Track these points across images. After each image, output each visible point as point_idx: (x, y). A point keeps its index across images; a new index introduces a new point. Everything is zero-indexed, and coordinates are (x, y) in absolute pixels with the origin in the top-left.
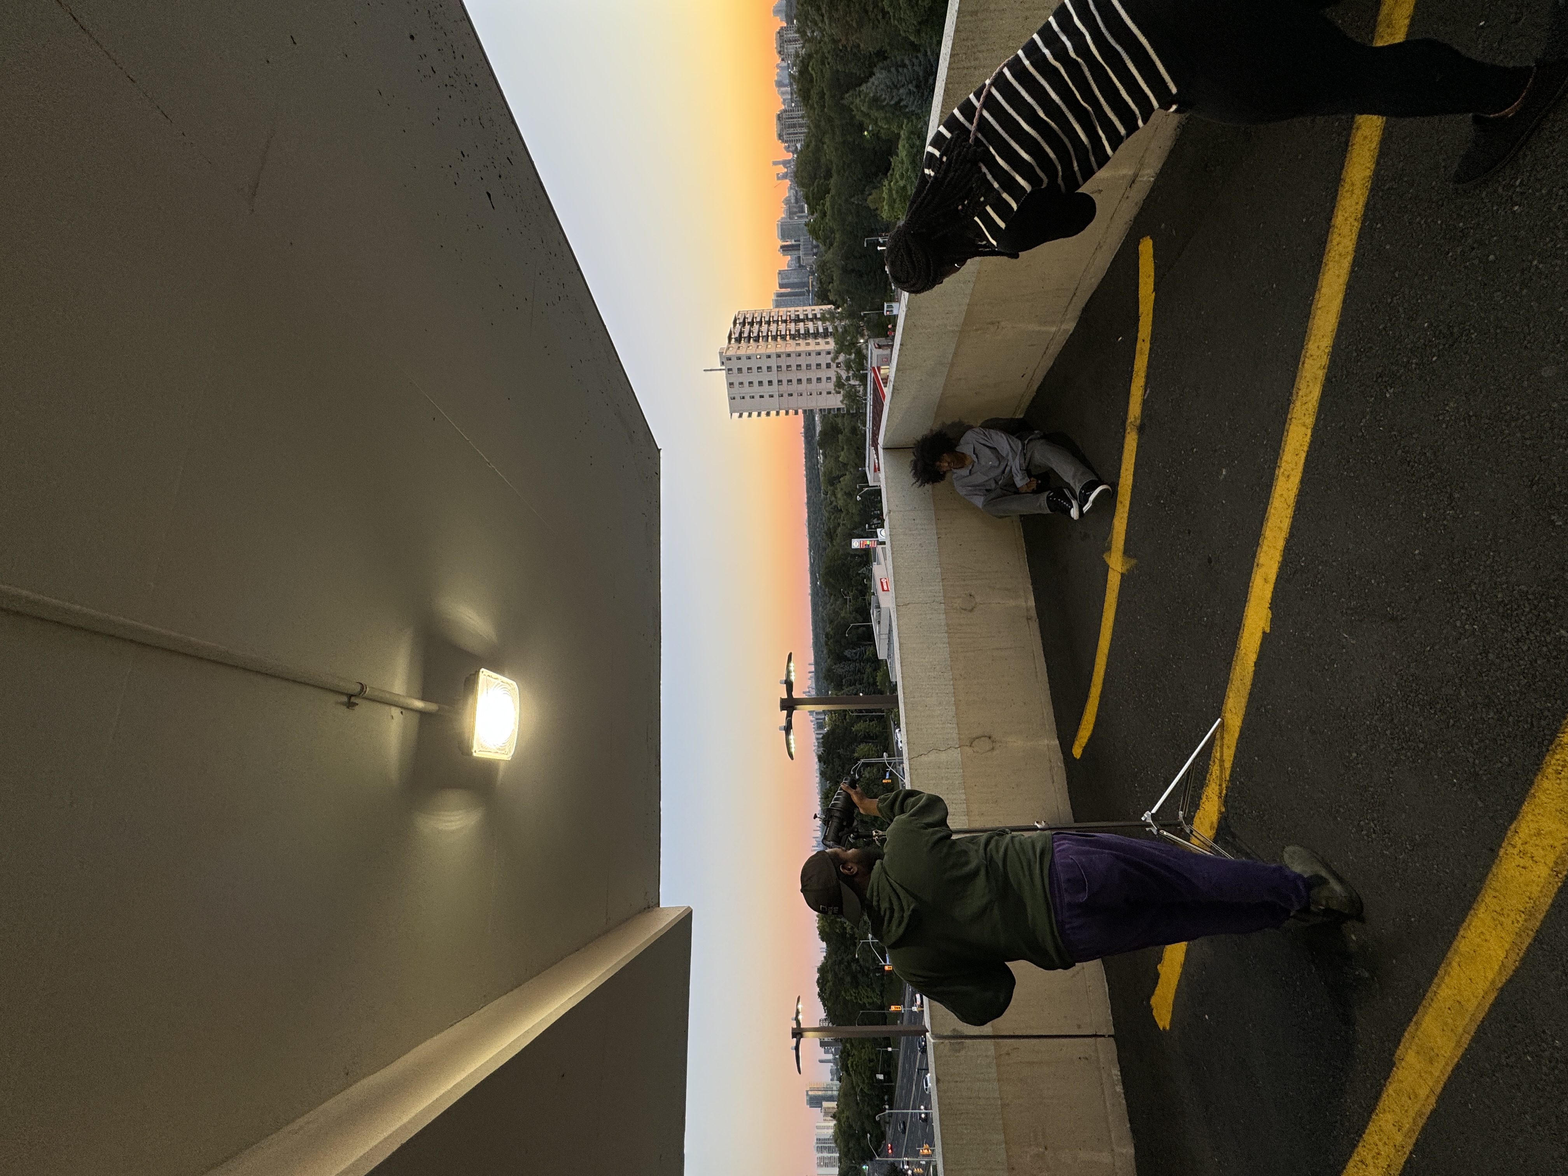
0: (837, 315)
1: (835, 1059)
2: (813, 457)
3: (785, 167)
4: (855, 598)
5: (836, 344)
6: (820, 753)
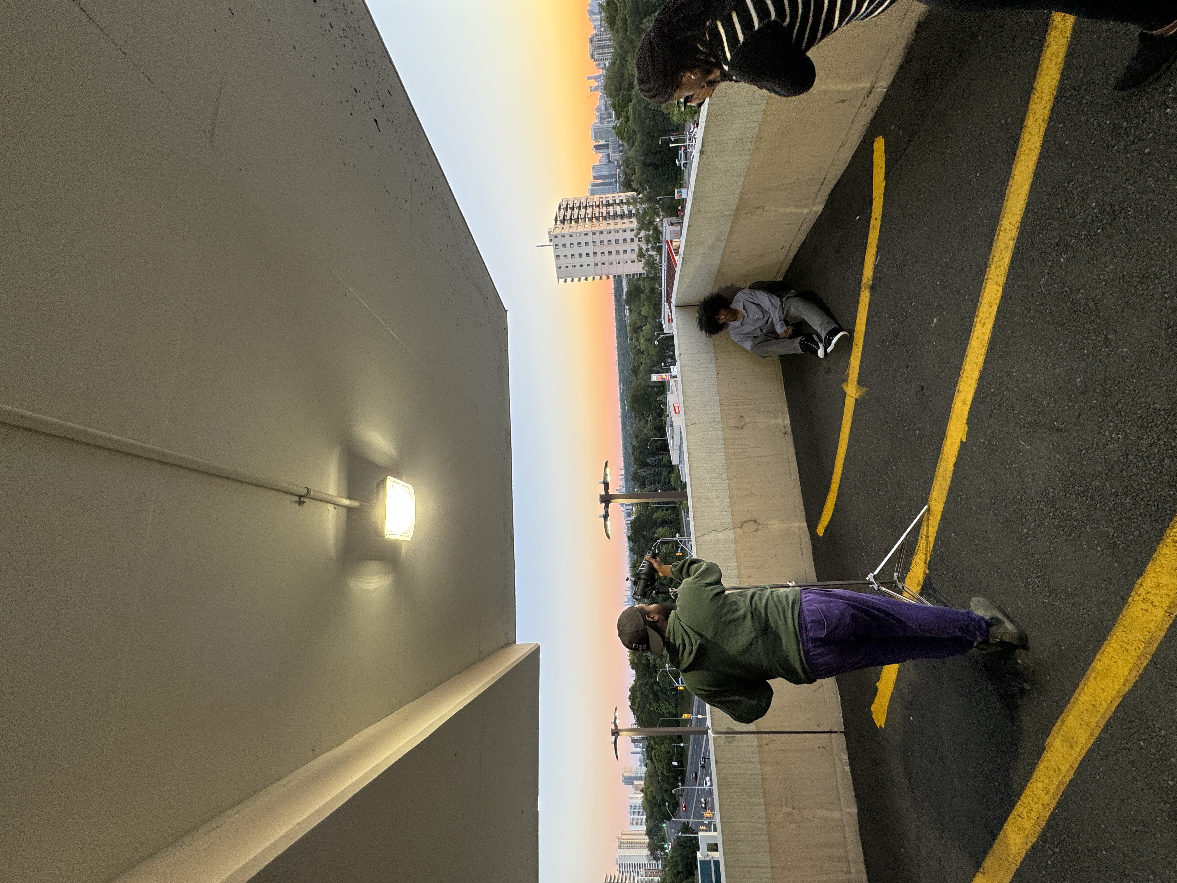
0: (639, 200)
1: (643, 751)
2: (621, 312)
3: (597, 81)
4: (655, 419)
5: (638, 223)
6: (629, 534)
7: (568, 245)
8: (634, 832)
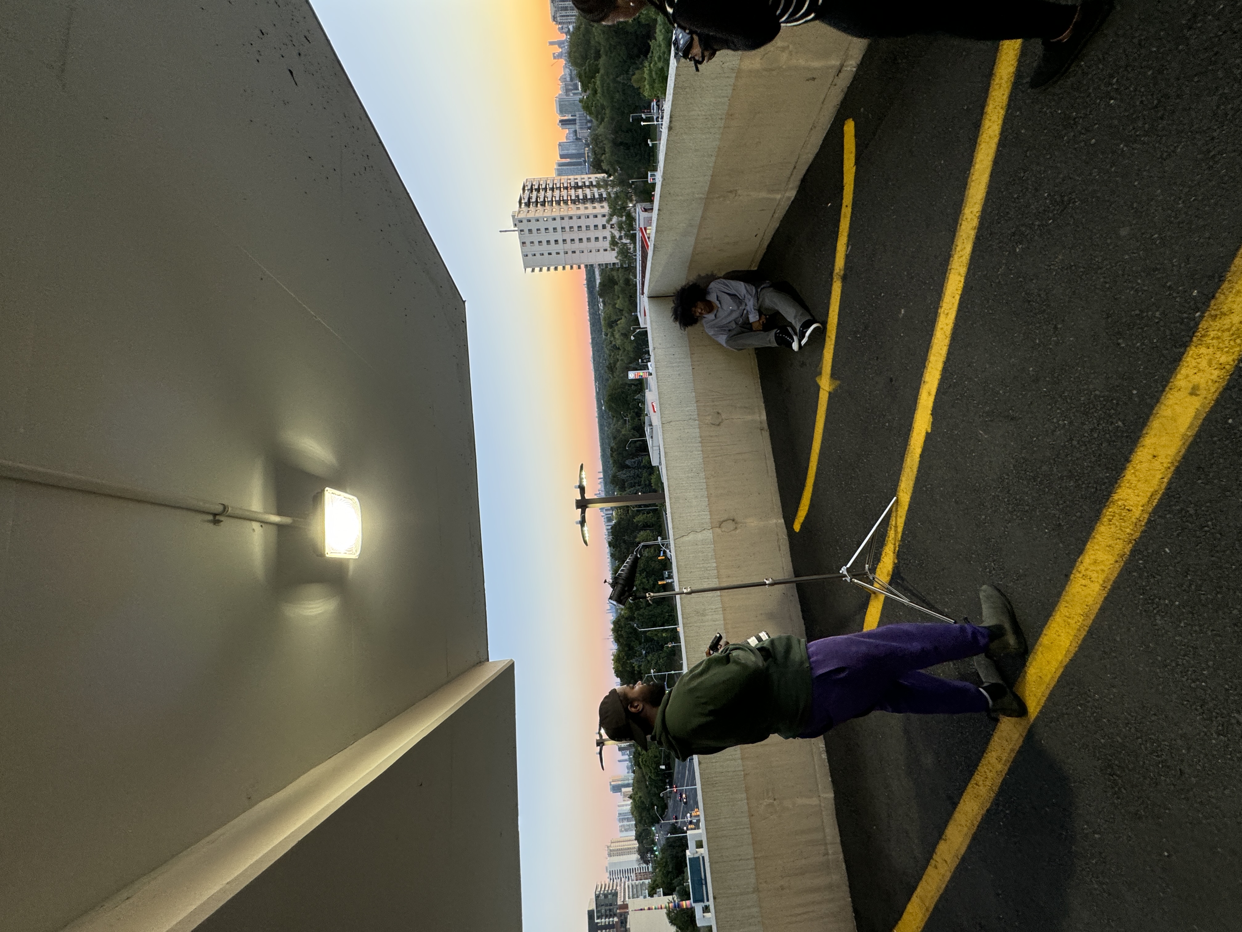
0: (610, 182)
1: (630, 758)
2: (595, 305)
3: (560, 47)
4: (633, 418)
5: (610, 208)
6: (610, 540)
7: (534, 231)
8: (622, 839)
